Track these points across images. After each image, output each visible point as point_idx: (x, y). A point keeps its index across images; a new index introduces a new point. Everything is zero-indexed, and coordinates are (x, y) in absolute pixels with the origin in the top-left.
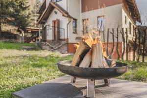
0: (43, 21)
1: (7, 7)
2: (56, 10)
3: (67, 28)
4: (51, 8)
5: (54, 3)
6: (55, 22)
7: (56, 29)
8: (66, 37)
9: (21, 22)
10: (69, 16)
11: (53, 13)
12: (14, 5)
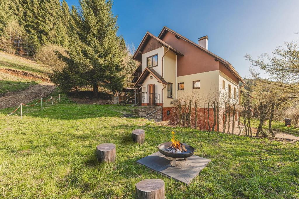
0: (139, 85)
1: (105, 71)
2: (151, 75)
3: (162, 93)
4: (147, 74)
5: (149, 68)
6: (150, 86)
7: (151, 95)
8: (161, 102)
9: (116, 85)
10: (164, 82)
11: (149, 78)
12: (111, 68)
